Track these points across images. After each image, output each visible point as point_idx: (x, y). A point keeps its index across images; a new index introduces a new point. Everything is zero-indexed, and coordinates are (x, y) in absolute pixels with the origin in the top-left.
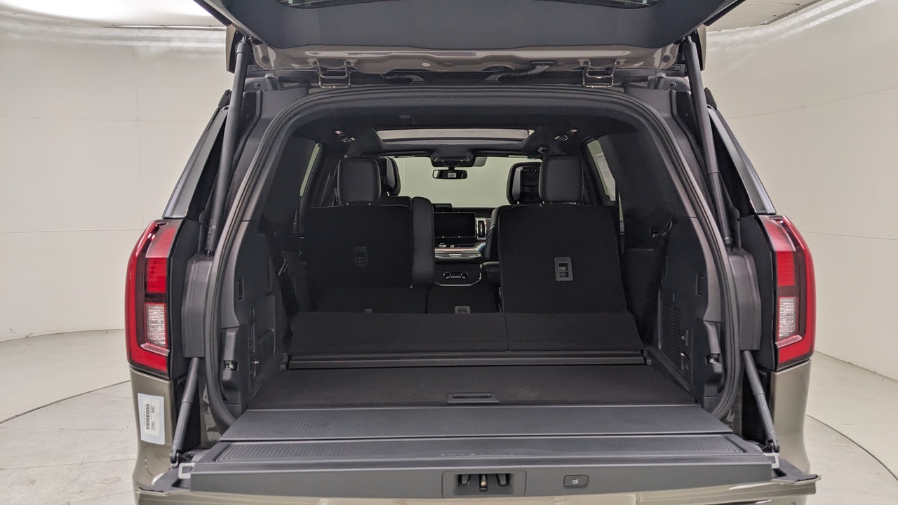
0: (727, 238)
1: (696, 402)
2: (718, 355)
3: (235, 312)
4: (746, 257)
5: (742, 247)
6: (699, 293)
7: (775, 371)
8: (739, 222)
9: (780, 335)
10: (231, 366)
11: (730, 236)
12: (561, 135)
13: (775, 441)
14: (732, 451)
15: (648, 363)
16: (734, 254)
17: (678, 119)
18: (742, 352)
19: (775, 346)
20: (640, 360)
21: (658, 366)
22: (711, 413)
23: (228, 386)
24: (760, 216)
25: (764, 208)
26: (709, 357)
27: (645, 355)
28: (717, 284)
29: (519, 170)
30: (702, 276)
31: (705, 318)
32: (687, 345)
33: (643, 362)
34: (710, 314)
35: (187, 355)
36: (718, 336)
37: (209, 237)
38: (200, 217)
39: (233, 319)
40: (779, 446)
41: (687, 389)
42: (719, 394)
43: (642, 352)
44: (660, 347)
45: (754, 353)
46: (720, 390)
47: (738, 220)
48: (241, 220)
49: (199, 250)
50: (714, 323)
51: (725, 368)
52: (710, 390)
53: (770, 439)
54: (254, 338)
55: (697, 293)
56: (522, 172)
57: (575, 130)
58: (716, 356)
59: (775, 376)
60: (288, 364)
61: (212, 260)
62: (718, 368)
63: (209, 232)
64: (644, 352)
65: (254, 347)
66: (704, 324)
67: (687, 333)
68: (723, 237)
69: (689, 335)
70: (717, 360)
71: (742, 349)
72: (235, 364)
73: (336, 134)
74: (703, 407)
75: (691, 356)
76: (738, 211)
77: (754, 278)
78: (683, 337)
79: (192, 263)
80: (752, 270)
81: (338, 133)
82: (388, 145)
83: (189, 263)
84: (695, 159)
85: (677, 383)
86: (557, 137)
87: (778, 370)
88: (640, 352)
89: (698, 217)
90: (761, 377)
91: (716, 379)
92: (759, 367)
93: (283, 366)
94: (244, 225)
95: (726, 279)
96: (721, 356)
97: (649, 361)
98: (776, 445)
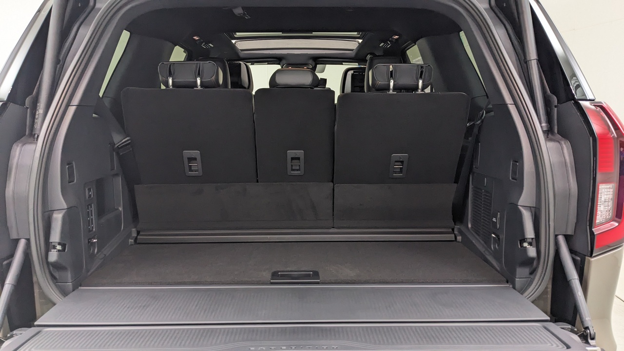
0: (544, 125)
1: (507, 282)
2: (532, 239)
3: (62, 195)
4: (563, 143)
5: (558, 133)
6: (513, 179)
7: (591, 256)
8: (556, 109)
9: (597, 221)
10: (59, 247)
11: (546, 123)
12: (385, 42)
13: (590, 328)
14: (555, 345)
15: (458, 240)
16: (551, 140)
17: (497, 10)
18: (556, 236)
19: (592, 233)
20: (451, 237)
21: (467, 242)
22: (522, 294)
23: (57, 266)
24: (581, 102)
25: (584, 94)
26: (523, 240)
27: (456, 232)
28: (533, 170)
29: (350, 73)
30: (517, 162)
31: (520, 203)
32: (498, 226)
33: (454, 239)
34: (526, 199)
35: (14, 236)
36: (533, 221)
37: (36, 121)
38: (26, 101)
39: (60, 202)
40: (595, 333)
41: (498, 269)
42: (532, 276)
43: (453, 230)
44: (470, 226)
45: (568, 238)
46: (533, 272)
47: (556, 106)
48: (68, 105)
49: (27, 134)
50: (529, 208)
51: (538, 252)
52: (522, 273)
53: (586, 326)
54: (93, 217)
55: (511, 178)
56: (353, 75)
57: (397, 37)
58: (531, 240)
59: (589, 262)
60: (136, 240)
61: (36, 143)
62: (532, 252)
63: (37, 116)
64: (455, 230)
65: (94, 225)
66: (518, 208)
67: (499, 216)
68: (540, 123)
69: (502, 218)
70: (530, 244)
71: (556, 234)
72: (64, 246)
73: (194, 39)
74: (514, 288)
75: (503, 237)
76: (555, 97)
77: (571, 164)
78: (494, 220)
79: (18, 146)
80: (569, 156)
81: (196, 38)
82: (245, 54)
83: (14, 146)
84: (512, 48)
85: (486, 261)
86: (382, 44)
87: (593, 255)
88: (451, 230)
89: (516, 104)
90: (575, 261)
91: (529, 262)
92: (572, 251)
93: (131, 241)
94: (71, 110)
95: (543, 165)
96: (534, 240)
97: (459, 238)
98: (592, 332)
